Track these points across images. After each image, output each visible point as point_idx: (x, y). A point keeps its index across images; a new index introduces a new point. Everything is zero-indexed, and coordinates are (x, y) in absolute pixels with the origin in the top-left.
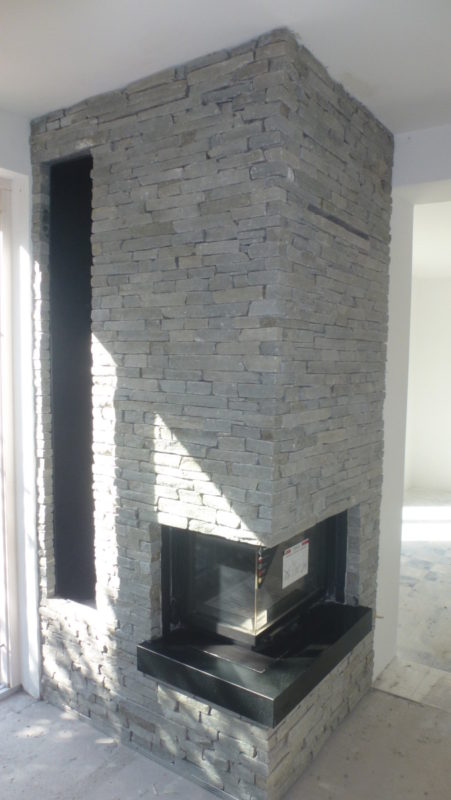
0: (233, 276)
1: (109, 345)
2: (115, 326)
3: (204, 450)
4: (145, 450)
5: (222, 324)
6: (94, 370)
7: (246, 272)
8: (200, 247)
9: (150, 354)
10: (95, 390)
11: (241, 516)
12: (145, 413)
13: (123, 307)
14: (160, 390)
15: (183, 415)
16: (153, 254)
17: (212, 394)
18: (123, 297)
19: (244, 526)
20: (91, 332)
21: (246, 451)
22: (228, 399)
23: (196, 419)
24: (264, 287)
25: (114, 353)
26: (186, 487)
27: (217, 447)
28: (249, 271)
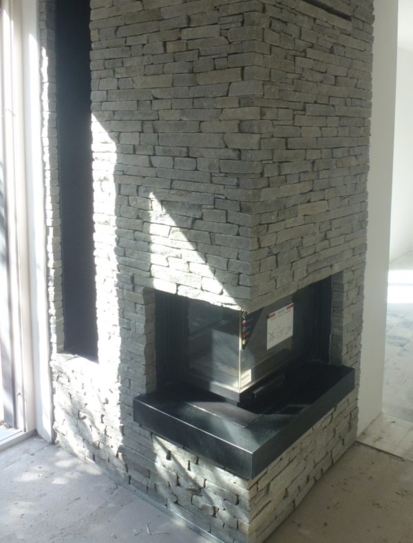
0: (214, 59)
1: (106, 123)
2: (112, 106)
3: (190, 222)
4: (138, 221)
5: (205, 104)
6: (94, 147)
7: (226, 55)
8: (185, 32)
9: (142, 132)
10: (95, 165)
11: (223, 283)
12: (138, 186)
13: (118, 88)
14: (152, 166)
15: (171, 189)
16: (143, 40)
17: (196, 170)
18: (118, 79)
19: (225, 293)
20: (91, 112)
21: (228, 222)
22: (211, 173)
23: (183, 192)
24: (243, 68)
25: (110, 131)
26: (175, 255)
27: (201, 219)
28: (229, 54)
